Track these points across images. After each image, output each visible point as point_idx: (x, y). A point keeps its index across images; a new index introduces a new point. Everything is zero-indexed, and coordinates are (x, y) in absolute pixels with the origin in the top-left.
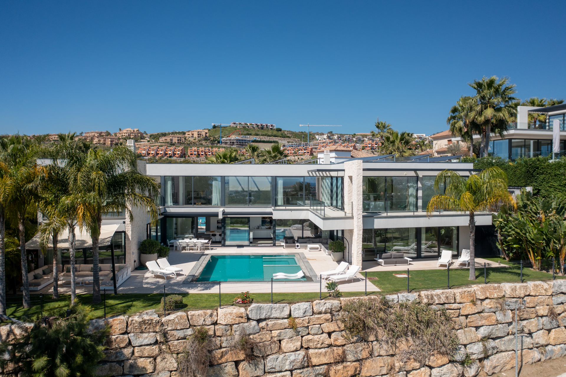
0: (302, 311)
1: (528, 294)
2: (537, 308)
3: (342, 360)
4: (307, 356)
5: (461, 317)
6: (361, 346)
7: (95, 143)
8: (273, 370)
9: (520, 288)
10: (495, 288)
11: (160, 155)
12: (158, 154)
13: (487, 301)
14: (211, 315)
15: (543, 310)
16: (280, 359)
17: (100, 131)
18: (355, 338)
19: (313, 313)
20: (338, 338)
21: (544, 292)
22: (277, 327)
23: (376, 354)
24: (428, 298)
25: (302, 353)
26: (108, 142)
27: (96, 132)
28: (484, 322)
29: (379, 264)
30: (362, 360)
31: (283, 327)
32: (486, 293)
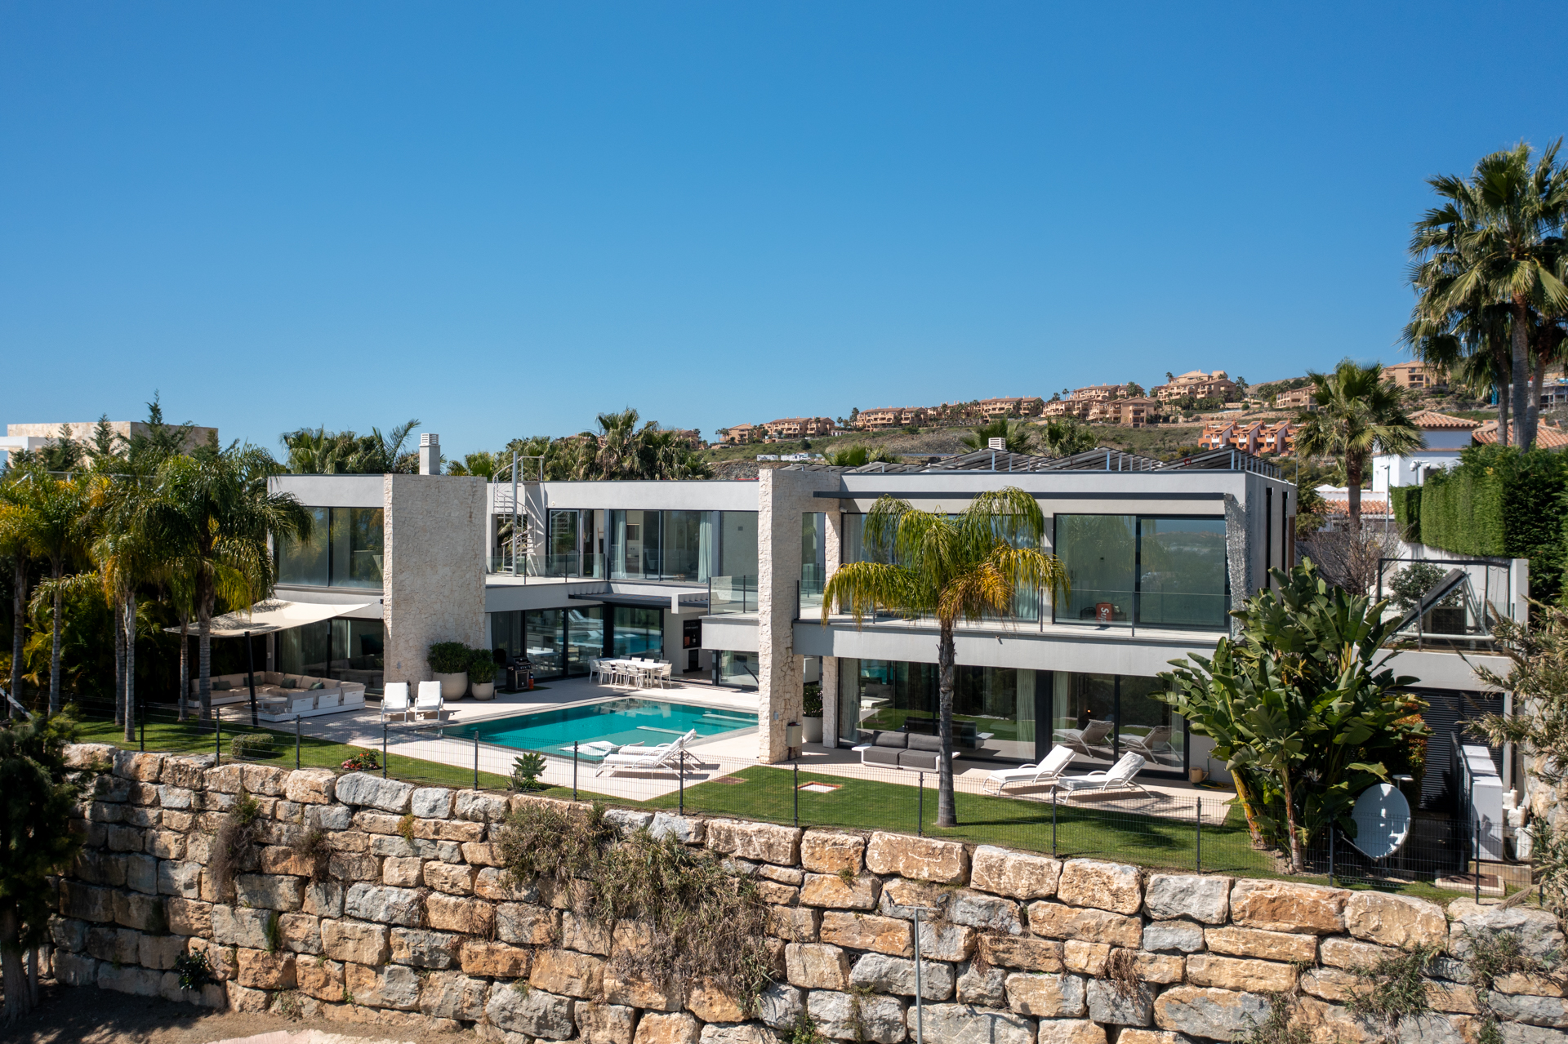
0: (427, 805)
1: (1044, 891)
2: (1071, 943)
3: (490, 933)
4: (421, 902)
5: (801, 910)
6: (532, 913)
8: (355, 913)
9: (1018, 868)
10: (932, 852)
12: (1262, 445)
13: (896, 882)
14: (277, 778)
15: (1082, 955)
16: (369, 895)
17: (1113, 384)
18: (525, 893)
19: (452, 815)
20: (490, 883)
21: (1107, 898)
22: (378, 827)
23: (566, 944)
24: (718, 838)
25: (416, 894)
26: (1128, 415)
27: (1101, 389)
28: (867, 941)
30: (533, 946)
31: (388, 829)
32: (894, 858)
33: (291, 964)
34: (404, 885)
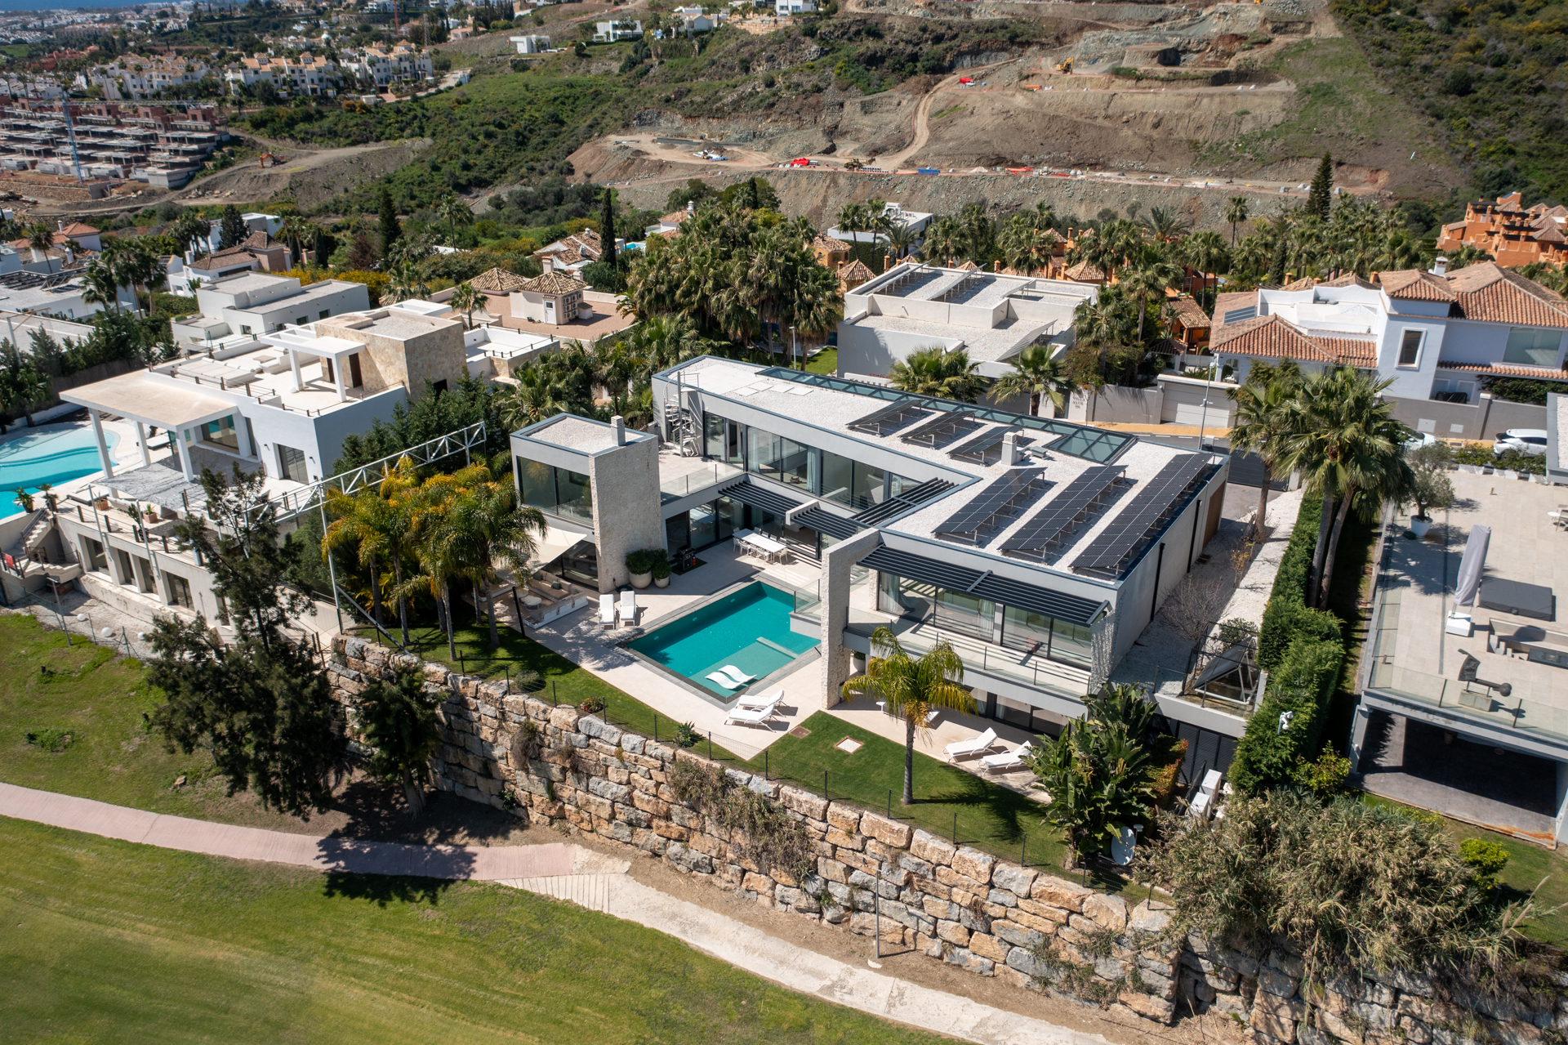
0: (630, 746)
1: (945, 863)
2: (955, 889)
3: (667, 817)
4: (631, 794)
5: (825, 844)
6: (691, 814)
8: (595, 792)
9: (933, 850)
10: (892, 831)
14: (544, 712)
15: (962, 897)
16: (604, 784)
18: (685, 802)
20: (667, 793)
21: (974, 874)
22: (605, 750)
23: (707, 831)
24: (785, 798)
25: (625, 789)
28: (858, 865)
30: (690, 828)
31: (610, 753)
32: (874, 830)
33: (562, 808)
34: (620, 783)
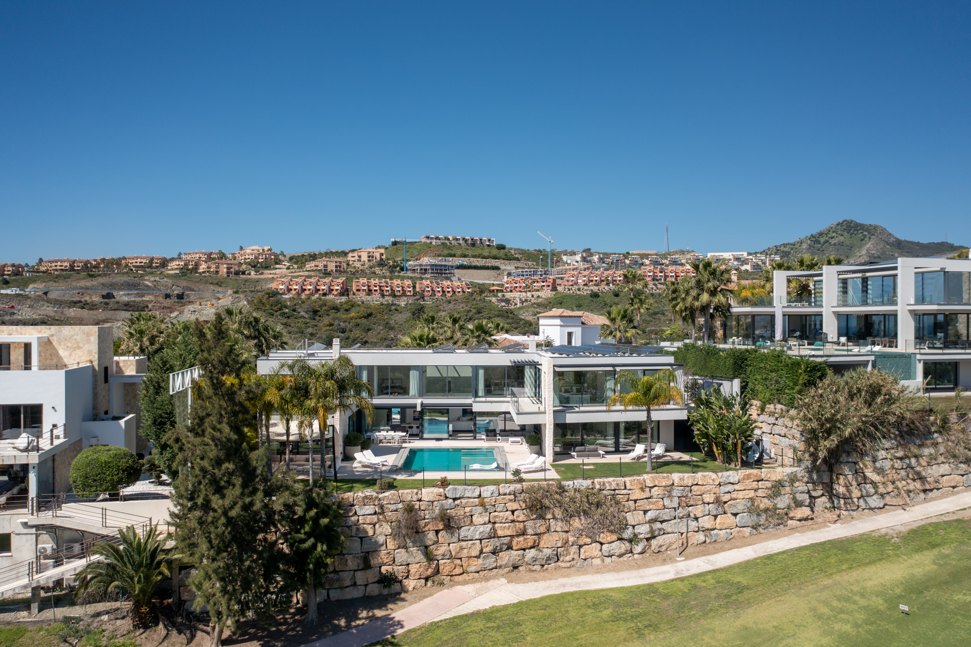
0: (490, 493)
1: (695, 483)
2: (704, 496)
3: (523, 533)
4: (494, 528)
5: (630, 502)
6: (540, 522)
7: (201, 270)
8: (466, 539)
9: (688, 478)
10: (664, 478)
11: (307, 292)
12: (305, 290)
13: (656, 488)
14: (417, 494)
15: (708, 498)
16: (471, 530)
17: (209, 251)
18: (535, 516)
19: (499, 494)
20: (520, 516)
21: (711, 481)
22: (469, 504)
23: (553, 530)
24: (600, 484)
25: (490, 526)
26: (223, 270)
27: (202, 253)
28: (651, 506)
29: (573, 457)
30: (540, 534)
31: (474, 504)
32: (654, 481)
33: (438, 565)
